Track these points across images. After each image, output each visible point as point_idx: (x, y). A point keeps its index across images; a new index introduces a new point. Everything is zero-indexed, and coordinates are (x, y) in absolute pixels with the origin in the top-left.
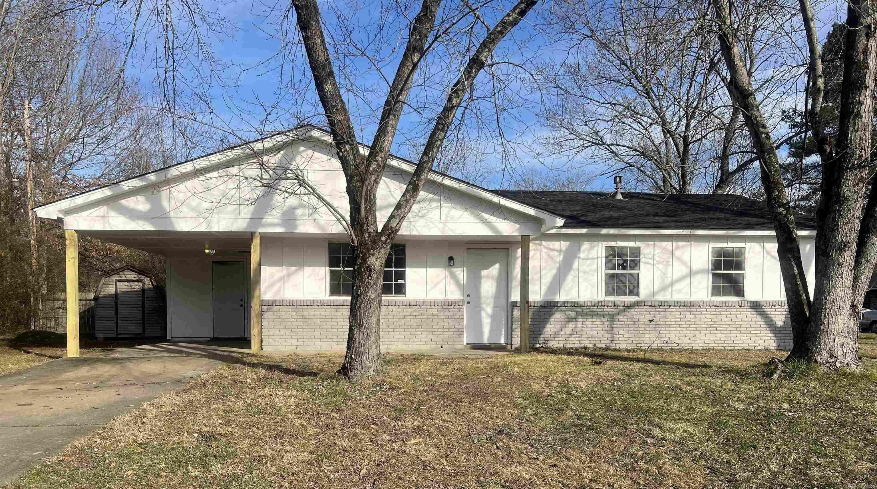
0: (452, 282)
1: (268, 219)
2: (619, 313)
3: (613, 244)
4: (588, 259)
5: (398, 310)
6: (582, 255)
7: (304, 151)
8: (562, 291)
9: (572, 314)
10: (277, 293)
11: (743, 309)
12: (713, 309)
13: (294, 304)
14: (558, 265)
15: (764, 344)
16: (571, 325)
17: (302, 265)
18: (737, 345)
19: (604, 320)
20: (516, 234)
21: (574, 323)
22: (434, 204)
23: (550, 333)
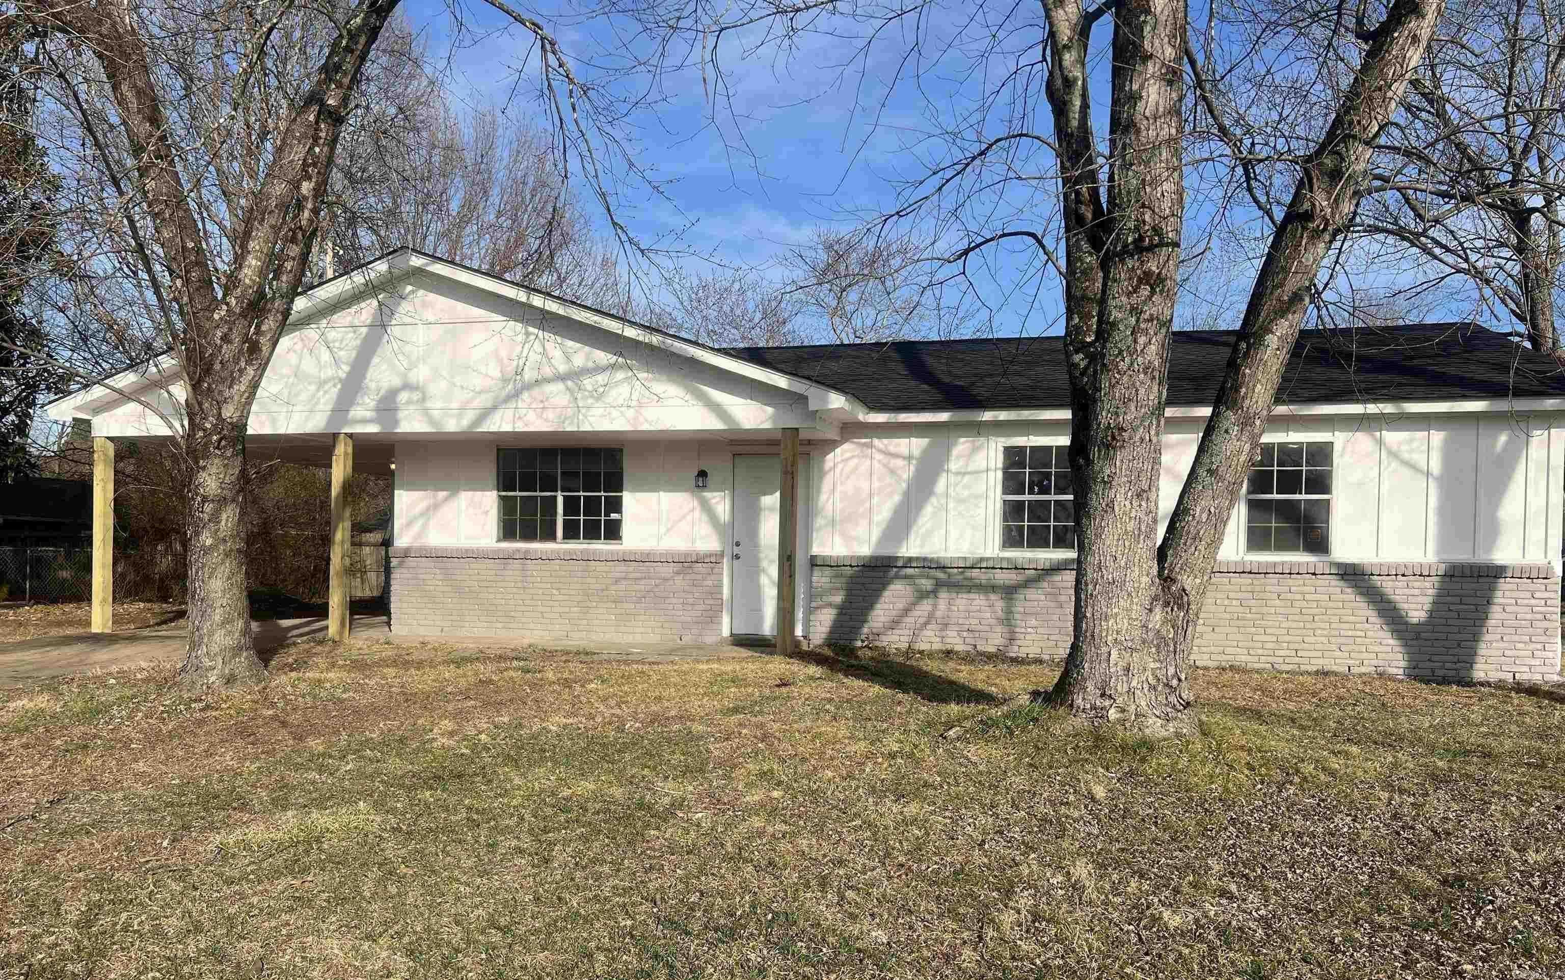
0: (705, 518)
1: (357, 412)
2: (1027, 584)
3: (1020, 441)
4: (965, 474)
5: (606, 569)
6: (953, 466)
7: (413, 292)
8: (912, 537)
9: (926, 584)
10: (419, 535)
11: (1321, 581)
12: (1246, 580)
13: (440, 556)
14: (904, 485)
15: (1375, 662)
16: (926, 606)
17: (454, 489)
18: (1306, 661)
19: (993, 597)
20: (767, 425)
21: (930, 601)
22: (620, 375)
23: (882, 619)
